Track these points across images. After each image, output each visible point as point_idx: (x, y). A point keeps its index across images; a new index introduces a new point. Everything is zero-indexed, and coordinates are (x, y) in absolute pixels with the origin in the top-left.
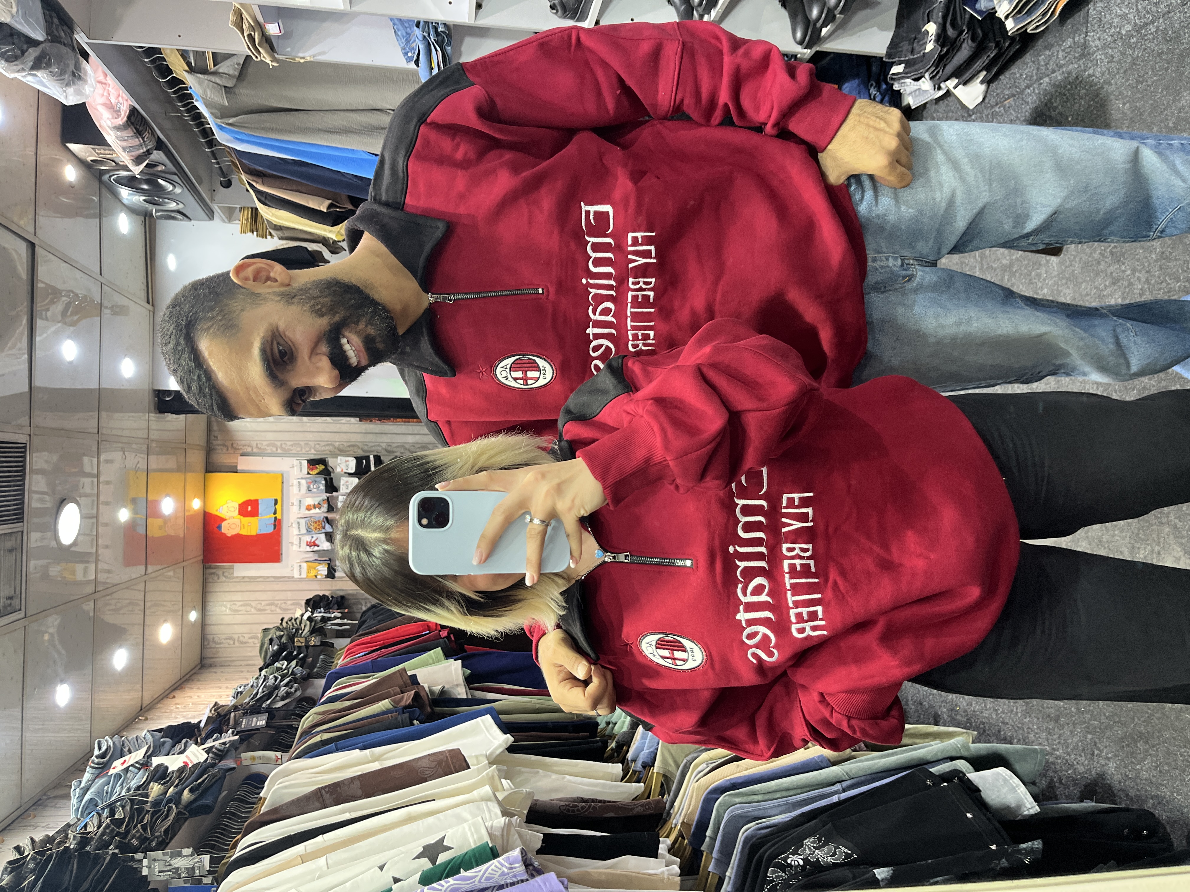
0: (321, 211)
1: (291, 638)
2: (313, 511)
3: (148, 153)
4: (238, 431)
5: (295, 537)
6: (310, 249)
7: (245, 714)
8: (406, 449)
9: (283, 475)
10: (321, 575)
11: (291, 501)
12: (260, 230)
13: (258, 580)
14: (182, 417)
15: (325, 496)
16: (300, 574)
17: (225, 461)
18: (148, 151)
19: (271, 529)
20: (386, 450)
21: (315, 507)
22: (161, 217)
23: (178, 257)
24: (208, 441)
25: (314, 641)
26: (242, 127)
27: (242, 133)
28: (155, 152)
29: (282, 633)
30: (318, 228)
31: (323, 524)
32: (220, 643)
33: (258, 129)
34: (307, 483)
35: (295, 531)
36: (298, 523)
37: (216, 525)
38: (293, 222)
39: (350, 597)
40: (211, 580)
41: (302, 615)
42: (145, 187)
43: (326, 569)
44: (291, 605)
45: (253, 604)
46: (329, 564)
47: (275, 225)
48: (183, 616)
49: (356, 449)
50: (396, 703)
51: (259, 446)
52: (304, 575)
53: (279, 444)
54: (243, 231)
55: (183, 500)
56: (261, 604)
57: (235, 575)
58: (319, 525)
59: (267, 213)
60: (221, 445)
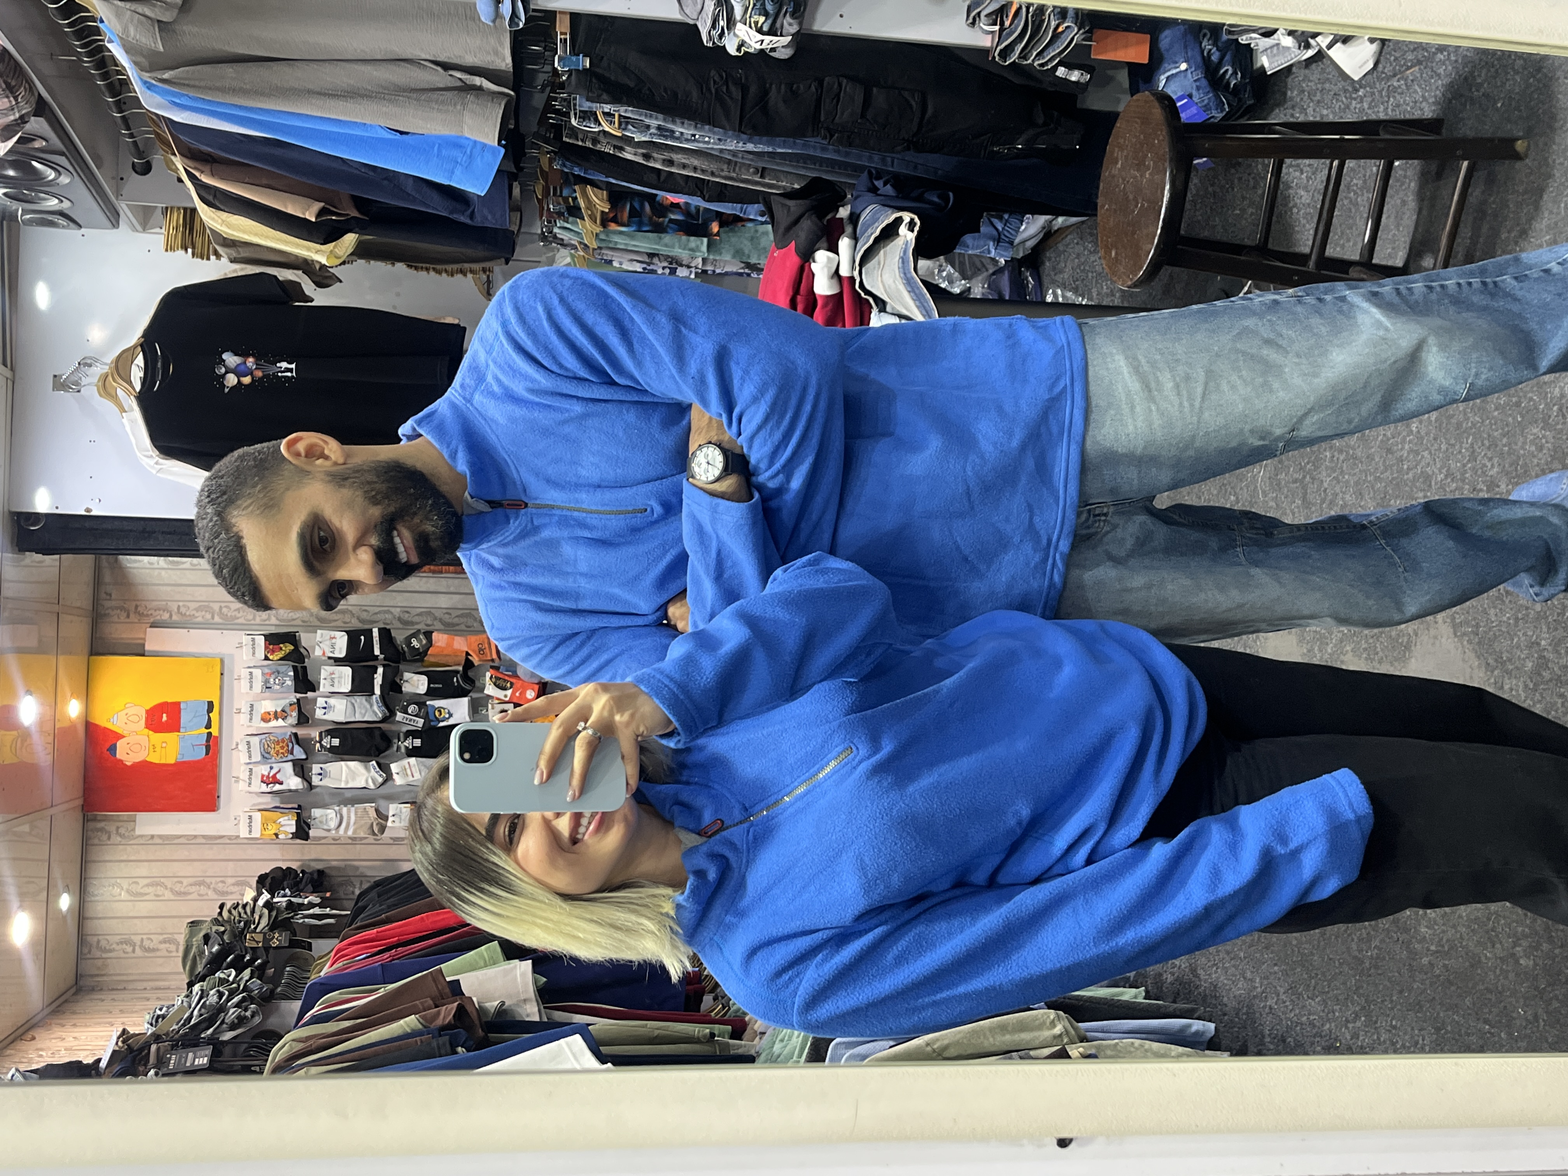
0: (305, 219)
1: (240, 935)
2: (274, 723)
3: (23, 120)
4: (147, 584)
5: (243, 768)
6: (280, 278)
7: (174, 1047)
8: (435, 619)
9: (222, 661)
10: (285, 832)
11: (236, 706)
12: (199, 245)
13: (176, 841)
14: (51, 560)
15: (293, 697)
16: (250, 832)
17: (124, 636)
18: (22, 117)
19: (201, 754)
20: (400, 619)
21: (276, 718)
22: (30, 222)
23: (53, 288)
24: (96, 601)
25: (278, 939)
26: (184, 85)
27: (183, 95)
28: (32, 118)
29: (222, 929)
30: (298, 246)
31: (290, 745)
32: (110, 951)
33: (210, 89)
34: (263, 674)
35: (244, 758)
36: (248, 743)
37: (107, 745)
38: (256, 235)
39: (333, 873)
40: (96, 841)
41: (255, 900)
42: (11, 173)
43: (294, 822)
44: (233, 885)
45: (168, 883)
46: (298, 814)
47: (225, 239)
48: (50, 901)
49: (347, 618)
50: (427, 1022)
51: (183, 610)
52: (256, 834)
53: (216, 607)
54: (169, 248)
55: (54, 701)
56: (181, 883)
57: (138, 832)
58: (282, 748)
59: (213, 219)
60: (117, 608)
